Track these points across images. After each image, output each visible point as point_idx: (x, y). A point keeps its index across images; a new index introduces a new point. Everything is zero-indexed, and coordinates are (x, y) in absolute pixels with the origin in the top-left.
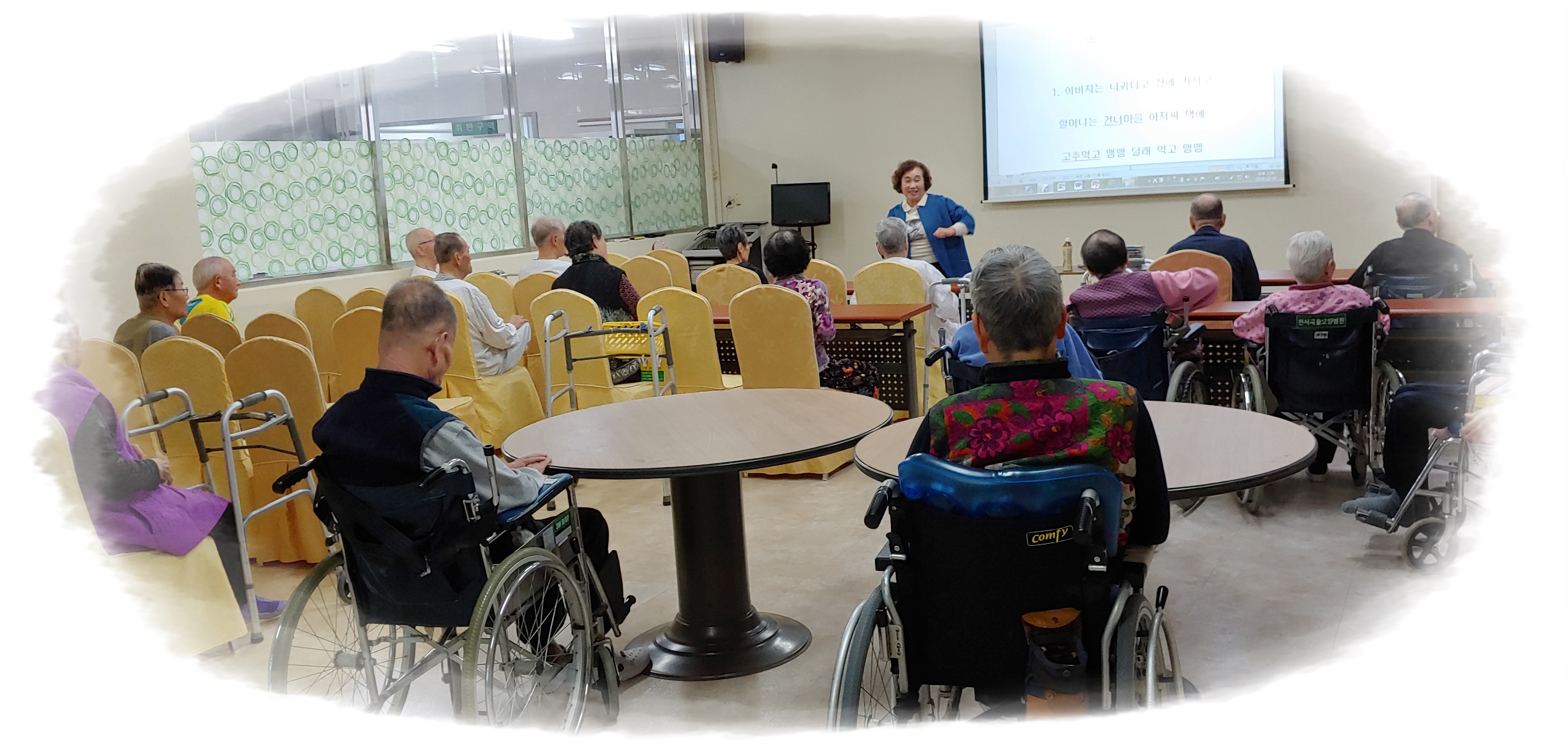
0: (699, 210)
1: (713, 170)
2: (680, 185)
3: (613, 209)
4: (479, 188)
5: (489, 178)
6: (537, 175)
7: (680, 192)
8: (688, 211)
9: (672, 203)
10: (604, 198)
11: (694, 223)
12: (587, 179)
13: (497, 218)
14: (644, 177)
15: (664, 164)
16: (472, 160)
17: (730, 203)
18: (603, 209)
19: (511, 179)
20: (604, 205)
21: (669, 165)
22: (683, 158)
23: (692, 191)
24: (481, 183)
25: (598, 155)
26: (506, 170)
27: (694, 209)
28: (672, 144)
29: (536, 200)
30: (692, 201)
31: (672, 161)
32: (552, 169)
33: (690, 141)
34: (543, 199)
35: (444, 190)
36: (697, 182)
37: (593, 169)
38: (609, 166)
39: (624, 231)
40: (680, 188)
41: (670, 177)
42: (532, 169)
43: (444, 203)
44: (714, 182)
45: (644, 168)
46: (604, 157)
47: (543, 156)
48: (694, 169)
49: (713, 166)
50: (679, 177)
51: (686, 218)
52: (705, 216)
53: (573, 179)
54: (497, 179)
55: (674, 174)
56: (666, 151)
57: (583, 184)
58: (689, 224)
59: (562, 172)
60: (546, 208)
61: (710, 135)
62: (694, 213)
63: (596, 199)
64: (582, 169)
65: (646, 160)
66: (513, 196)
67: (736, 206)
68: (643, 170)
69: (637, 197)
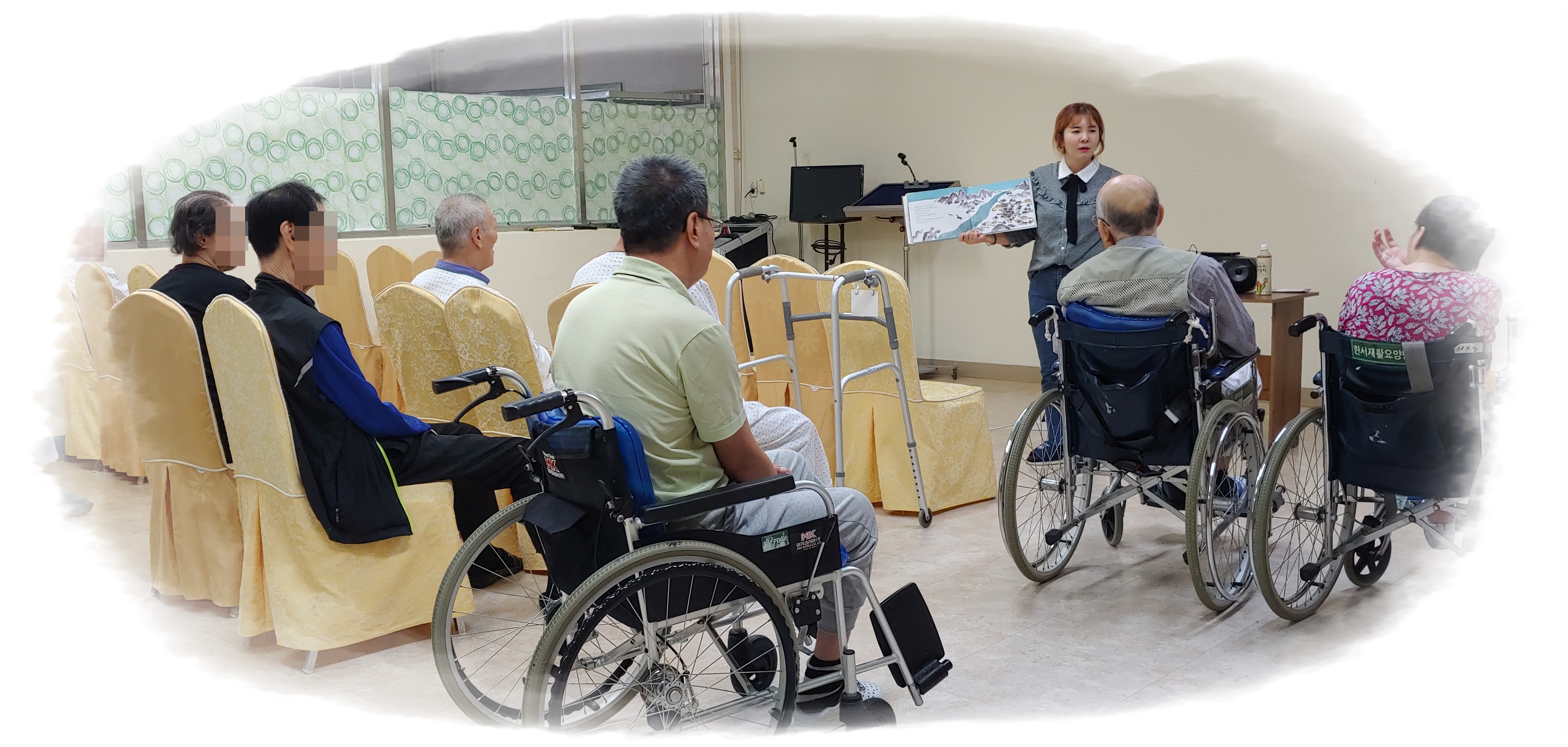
1: (735, 148)
3: (555, 188)
4: (314, 150)
5: (332, 139)
6: (420, 138)
10: (540, 174)
12: (510, 149)
13: (344, 190)
14: (615, 151)
15: (653, 137)
16: (304, 114)
17: (753, 190)
18: (537, 188)
19: (374, 142)
20: (539, 182)
21: (663, 138)
22: (689, 130)
24: (318, 143)
25: (531, 118)
26: (365, 130)
28: (669, 112)
29: (416, 170)
31: (669, 133)
32: (448, 131)
34: (428, 170)
35: (251, 150)
36: (712, 162)
37: (522, 134)
38: (550, 134)
39: (573, 217)
42: (412, 130)
43: (251, 167)
44: (737, 163)
45: (616, 138)
46: (543, 121)
47: (432, 116)
48: (708, 145)
49: (735, 143)
52: (722, 206)
53: (486, 147)
54: (347, 141)
56: (657, 119)
57: (502, 153)
59: (466, 137)
60: (434, 182)
63: (525, 172)
64: (501, 135)
65: (621, 129)
66: (375, 162)
67: (759, 195)
68: (614, 143)
69: (600, 175)
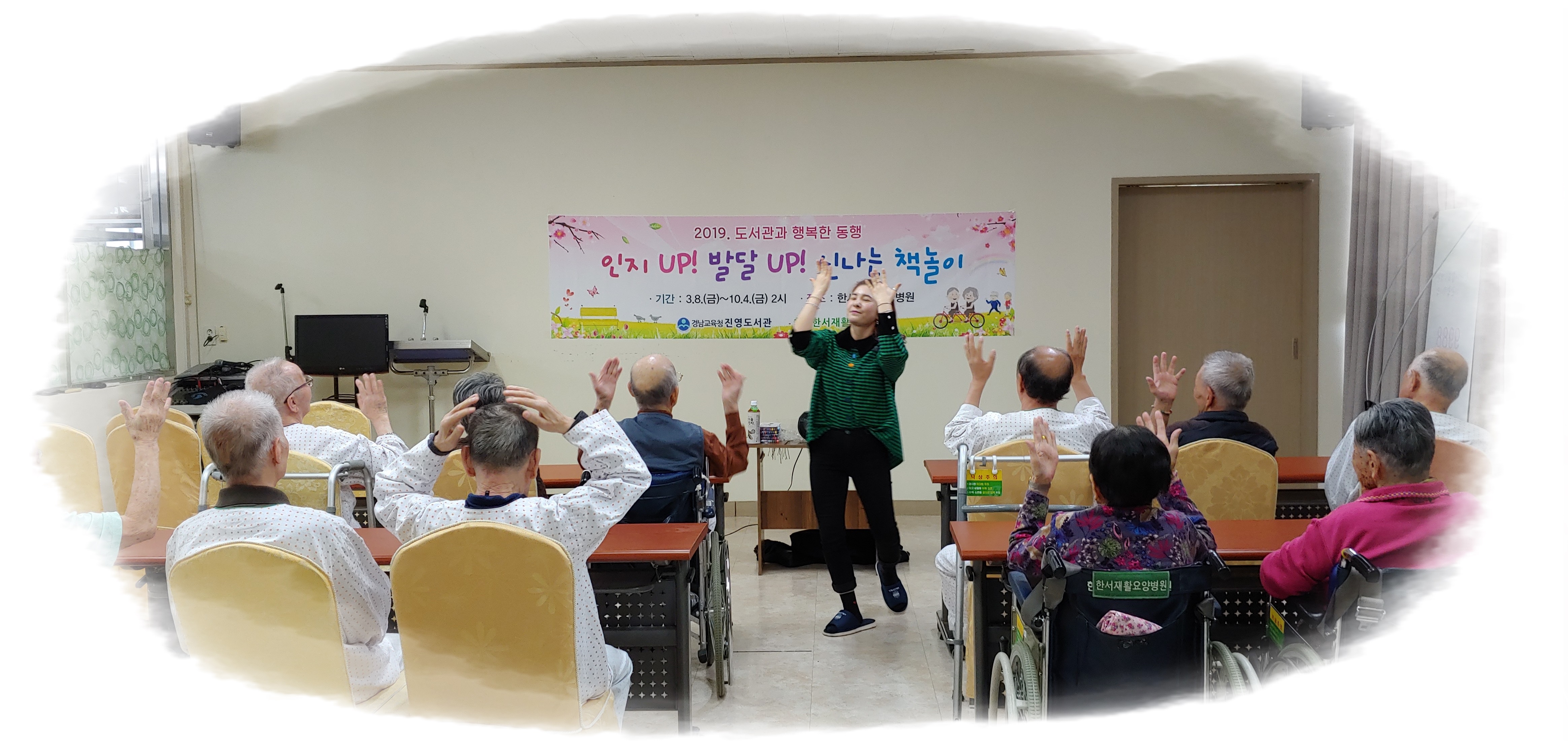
0: (163, 348)
1: (186, 292)
2: (138, 312)
7: (138, 321)
8: (148, 350)
9: (126, 337)
11: (157, 366)
15: (115, 281)
17: (210, 339)
21: (123, 283)
22: (143, 274)
23: (154, 320)
27: (156, 346)
28: (129, 253)
30: (154, 336)
31: (129, 278)
33: (153, 251)
36: (160, 308)
40: (138, 316)
41: (125, 300)
44: (187, 309)
48: (157, 289)
49: (186, 288)
50: (137, 300)
51: (144, 358)
52: (171, 357)
55: (130, 294)
56: (118, 262)
58: (148, 366)
61: (184, 244)
62: (156, 350)
65: (92, 274)
67: (219, 344)
68: (87, 288)
